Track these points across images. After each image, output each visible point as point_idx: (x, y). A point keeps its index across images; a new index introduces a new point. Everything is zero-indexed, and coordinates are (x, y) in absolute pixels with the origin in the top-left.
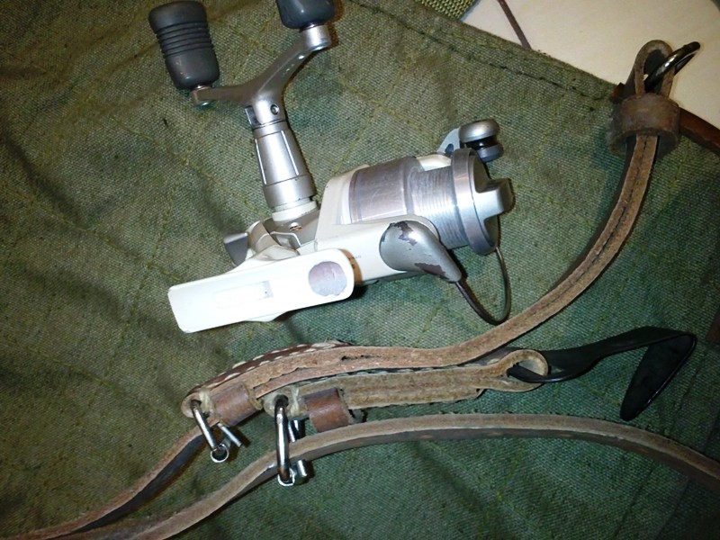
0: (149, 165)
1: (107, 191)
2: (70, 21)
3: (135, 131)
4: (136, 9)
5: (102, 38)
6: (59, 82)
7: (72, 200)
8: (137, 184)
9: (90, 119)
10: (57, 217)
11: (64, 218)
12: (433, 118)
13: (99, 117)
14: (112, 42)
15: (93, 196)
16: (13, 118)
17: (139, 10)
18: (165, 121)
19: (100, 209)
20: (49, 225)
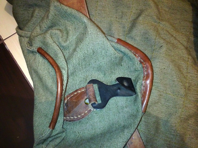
0: (148, 46)
1: (137, 39)
2: (174, 18)
3: (156, 40)
4: (183, 32)
5: (173, 27)
6: (160, 19)
7: (133, 31)
8: (142, 45)
9: (154, 29)
10: (127, 29)
11: (127, 31)
12: (186, 114)
13: (156, 31)
14: (173, 29)
15: (135, 36)
16: (148, 11)
17: (183, 33)
18: (161, 46)
19: (132, 38)
20: (124, 27)
